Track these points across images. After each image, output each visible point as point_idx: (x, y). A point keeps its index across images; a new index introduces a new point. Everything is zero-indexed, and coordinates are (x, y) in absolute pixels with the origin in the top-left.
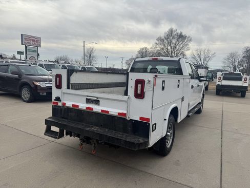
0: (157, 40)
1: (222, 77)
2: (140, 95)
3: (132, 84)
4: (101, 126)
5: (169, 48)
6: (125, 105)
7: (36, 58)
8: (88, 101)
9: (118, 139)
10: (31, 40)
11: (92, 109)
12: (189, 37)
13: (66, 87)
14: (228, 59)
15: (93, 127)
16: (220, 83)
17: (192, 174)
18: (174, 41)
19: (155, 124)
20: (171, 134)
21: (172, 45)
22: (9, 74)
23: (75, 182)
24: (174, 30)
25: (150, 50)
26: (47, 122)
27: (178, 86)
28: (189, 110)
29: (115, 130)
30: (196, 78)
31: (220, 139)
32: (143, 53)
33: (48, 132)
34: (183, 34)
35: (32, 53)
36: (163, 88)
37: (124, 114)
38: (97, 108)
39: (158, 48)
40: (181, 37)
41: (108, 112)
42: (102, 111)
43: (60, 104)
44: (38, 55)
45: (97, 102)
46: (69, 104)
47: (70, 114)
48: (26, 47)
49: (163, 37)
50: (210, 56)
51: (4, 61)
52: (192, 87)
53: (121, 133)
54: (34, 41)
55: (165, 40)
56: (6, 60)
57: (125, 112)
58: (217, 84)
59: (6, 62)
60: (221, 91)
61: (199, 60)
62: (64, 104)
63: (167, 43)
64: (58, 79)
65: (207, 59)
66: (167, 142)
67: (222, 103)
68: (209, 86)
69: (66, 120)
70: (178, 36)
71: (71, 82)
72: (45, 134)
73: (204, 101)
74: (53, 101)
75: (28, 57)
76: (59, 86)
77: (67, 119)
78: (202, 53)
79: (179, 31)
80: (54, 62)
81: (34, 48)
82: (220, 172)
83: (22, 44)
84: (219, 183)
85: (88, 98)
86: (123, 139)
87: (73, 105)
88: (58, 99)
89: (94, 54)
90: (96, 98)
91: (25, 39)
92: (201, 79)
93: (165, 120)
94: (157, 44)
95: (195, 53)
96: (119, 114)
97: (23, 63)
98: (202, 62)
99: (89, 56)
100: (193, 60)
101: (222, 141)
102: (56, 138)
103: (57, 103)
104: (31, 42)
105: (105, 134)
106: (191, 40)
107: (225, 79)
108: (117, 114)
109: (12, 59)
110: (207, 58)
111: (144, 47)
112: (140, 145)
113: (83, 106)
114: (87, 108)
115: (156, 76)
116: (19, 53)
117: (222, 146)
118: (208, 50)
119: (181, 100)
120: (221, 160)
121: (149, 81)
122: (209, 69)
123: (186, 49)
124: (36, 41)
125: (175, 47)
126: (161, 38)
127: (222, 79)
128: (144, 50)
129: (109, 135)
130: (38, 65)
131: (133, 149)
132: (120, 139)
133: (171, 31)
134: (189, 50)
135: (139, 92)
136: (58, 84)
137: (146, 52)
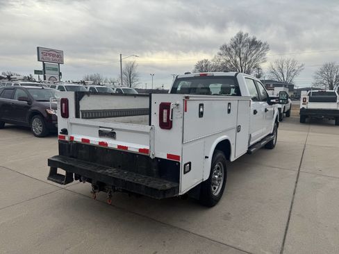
0: (221, 49)
1: (307, 97)
2: (166, 125)
3: (155, 110)
4: (119, 167)
5: (238, 59)
6: (147, 138)
7: (58, 78)
8: (102, 134)
9: (136, 184)
10: (49, 54)
11: (107, 144)
12: (265, 44)
13: (74, 116)
14: (322, 73)
15: (108, 168)
16: (305, 107)
17: (245, 231)
18: (244, 50)
19: (190, 163)
20: (219, 176)
21: (242, 56)
22: (16, 101)
23: (83, 242)
24: (243, 35)
25: (212, 63)
26: (50, 162)
27: (229, 111)
28: (252, 143)
29: (137, 172)
30: (264, 100)
31: (294, 184)
32: (202, 68)
33: (53, 175)
34: (257, 40)
35: (52, 72)
36: (201, 114)
37: (146, 151)
38: (112, 144)
39: (223, 60)
40: (254, 44)
41: (126, 148)
42: (119, 147)
43: (67, 139)
44: (60, 74)
45: (112, 135)
46: (78, 138)
47: (80, 151)
48: (44, 64)
49: (229, 46)
50: (297, 69)
51: (13, 84)
52: (255, 112)
53: (143, 176)
54: (54, 55)
55: (233, 50)
56: (16, 82)
57: (148, 148)
58: (301, 107)
59: (15, 85)
60: (307, 116)
61: (281, 75)
62: (72, 138)
63: (234, 52)
64: (64, 104)
65: (292, 74)
66: (215, 188)
67: (307, 133)
68: (291, 111)
69: (75, 160)
70: (249, 42)
71: (81, 109)
72: (48, 179)
73: (279, 131)
74: (59, 134)
75: (47, 78)
76: (65, 115)
77: (76, 158)
78: (285, 66)
79: (251, 37)
80: (79, 83)
81: (55, 65)
82: (285, 228)
83: (39, 60)
84: (281, 245)
85: (101, 129)
86: (144, 184)
87: (83, 140)
88: (65, 131)
89: (136, 71)
90: (111, 130)
91: (43, 54)
92: (272, 101)
93: (207, 157)
94: (220, 54)
95: (275, 66)
96: (140, 150)
97: (37, 85)
98: (285, 78)
99: (129, 73)
100: (272, 75)
101: (296, 186)
102: (62, 184)
103: (64, 137)
104: (50, 57)
105: (122, 177)
106: (268, 48)
107: (312, 100)
108: (138, 151)
109: (23, 80)
110: (293, 72)
111: (203, 59)
112: (165, 192)
113: (95, 140)
114: (100, 143)
115: (187, 98)
116: (37, 72)
117: (294, 194)
118: (293, 61)
119: (235, 130)
120: (290, 212)
121: (178, 105)
122: (295, 88)
123: (261, 61)
124: (57, 56)
125: (246, 58)
126: (226, 46)
127: (307, 101)
128: (204, 64)
129: (126, 179)
130: (57, 87)
131: (157, 198)
132: (141, 185)
133: (240, 36)
134: (265, 61)
135: (165, 120)
136: (64, 112)
137: (207, 65)
